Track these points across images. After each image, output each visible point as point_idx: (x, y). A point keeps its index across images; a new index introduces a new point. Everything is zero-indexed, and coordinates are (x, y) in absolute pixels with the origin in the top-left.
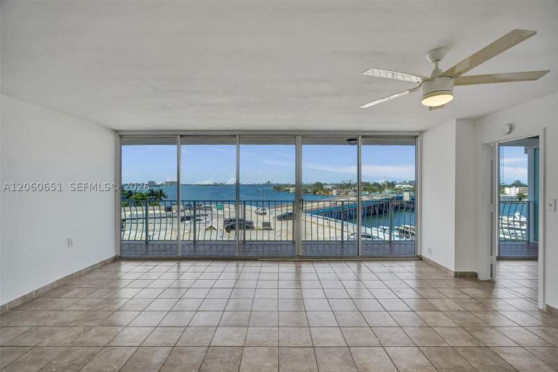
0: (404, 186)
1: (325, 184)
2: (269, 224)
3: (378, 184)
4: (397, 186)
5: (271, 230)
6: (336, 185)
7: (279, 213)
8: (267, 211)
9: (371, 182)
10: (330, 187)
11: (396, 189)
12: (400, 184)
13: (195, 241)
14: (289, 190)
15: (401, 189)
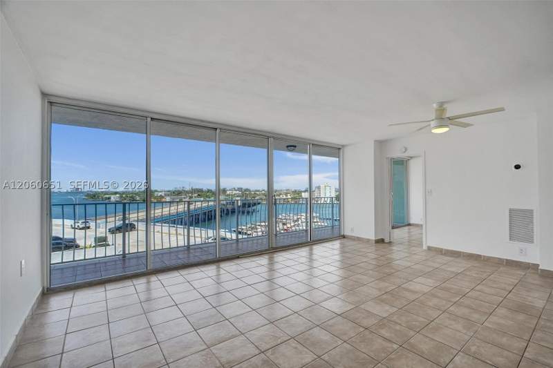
0: (234, 192)
1: (156, 191)
2: (105, 239)
3: (211, 191)
4: (228, 192)
5: (108, 245)
6: (169, 191)
7: (111, 225)
8: (92, 224)
9: (205, 189)
10: (163, 194)
11: (228, 195)
12: (230, 190)
13: (124, 255)
14: (109, 198)
15: (232, 195)
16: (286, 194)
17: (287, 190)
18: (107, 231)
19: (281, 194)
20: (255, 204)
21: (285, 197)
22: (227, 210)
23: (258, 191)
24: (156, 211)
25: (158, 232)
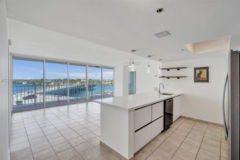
0: (84, 81)
3: (74, 80)
4: (82, 81)
7: (23, 96)
13: (35, 103)
16: (108, 82)
17: (108, 80)
18: (22, 98)
19: (106, 82)
20: (94, 86)
21: (107, 83)
22: (81, 88)
23: (96, 80)
24: (47, 89)
25: (48, 98)
